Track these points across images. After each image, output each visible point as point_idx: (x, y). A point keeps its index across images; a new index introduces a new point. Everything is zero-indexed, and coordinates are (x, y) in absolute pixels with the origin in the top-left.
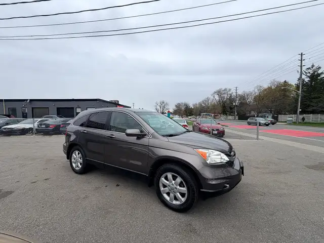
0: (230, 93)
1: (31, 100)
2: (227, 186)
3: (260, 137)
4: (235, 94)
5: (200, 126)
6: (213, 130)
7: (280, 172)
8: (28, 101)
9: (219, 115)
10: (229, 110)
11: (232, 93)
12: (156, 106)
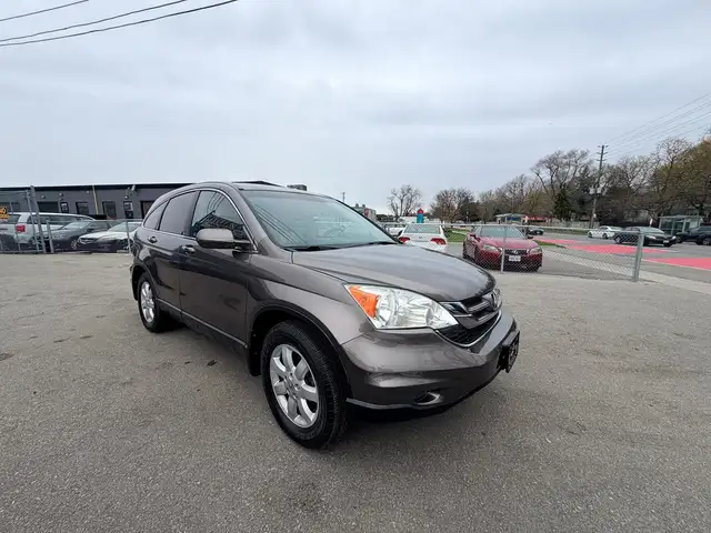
0: (585, 161)
1: (139, 187)
2: (433, 398)
3: (642, 275)
4: (596, 165)
5: (479, 244)
6: (509, 252)
7: (664, 371)
8: (133, 188)
9: (548, 221)
10: (576, 206)
11: (591, 162)
12: (392, 199)
